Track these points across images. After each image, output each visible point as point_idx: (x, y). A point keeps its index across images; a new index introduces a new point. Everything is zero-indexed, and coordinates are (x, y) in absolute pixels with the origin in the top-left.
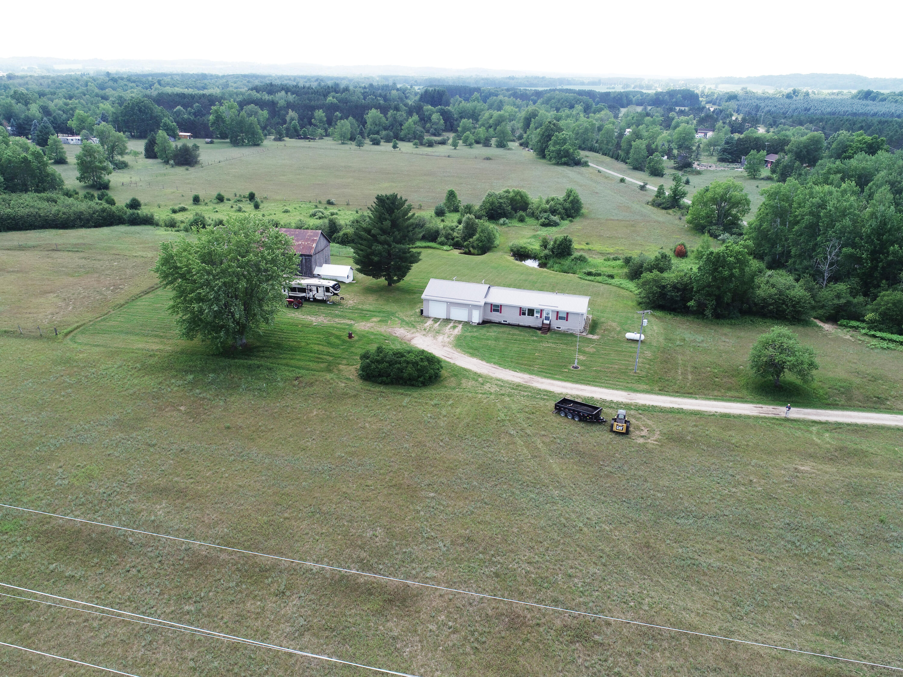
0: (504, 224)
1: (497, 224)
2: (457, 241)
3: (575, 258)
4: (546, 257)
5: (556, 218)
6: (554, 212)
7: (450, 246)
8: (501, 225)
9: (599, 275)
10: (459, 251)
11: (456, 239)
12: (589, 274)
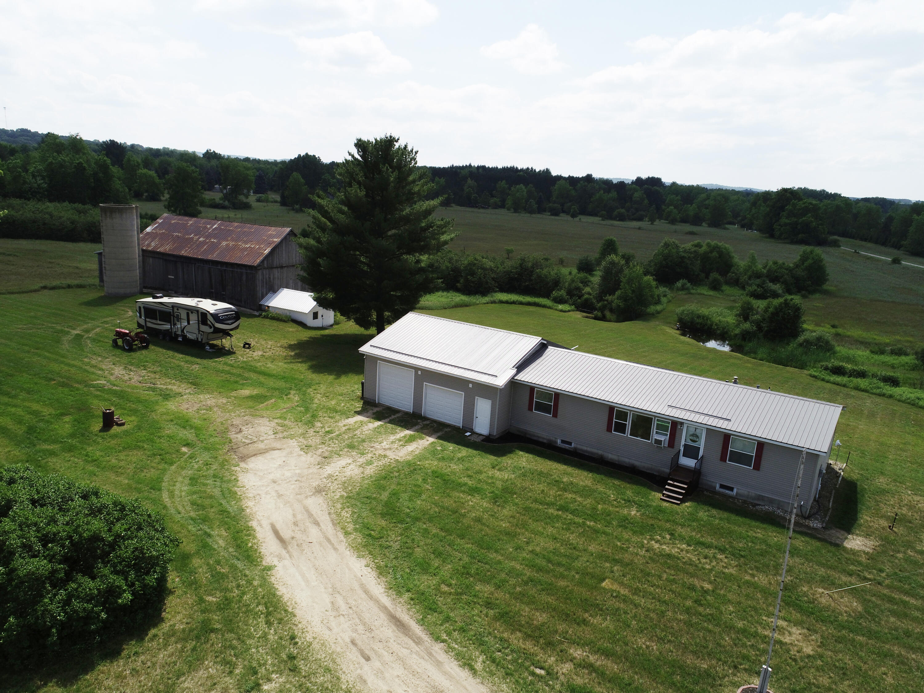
0: (683, 288)
1: (671, 289)
2: (587, 300)
3: (807, 341)
4: (746, 336)
5: (777, 287)
6: (775, 280)
7: (570, 305)
8: (678, 289)
9: (862, 375)
10: (585, 314)
11: (586, 296)
12: (838, 371)
